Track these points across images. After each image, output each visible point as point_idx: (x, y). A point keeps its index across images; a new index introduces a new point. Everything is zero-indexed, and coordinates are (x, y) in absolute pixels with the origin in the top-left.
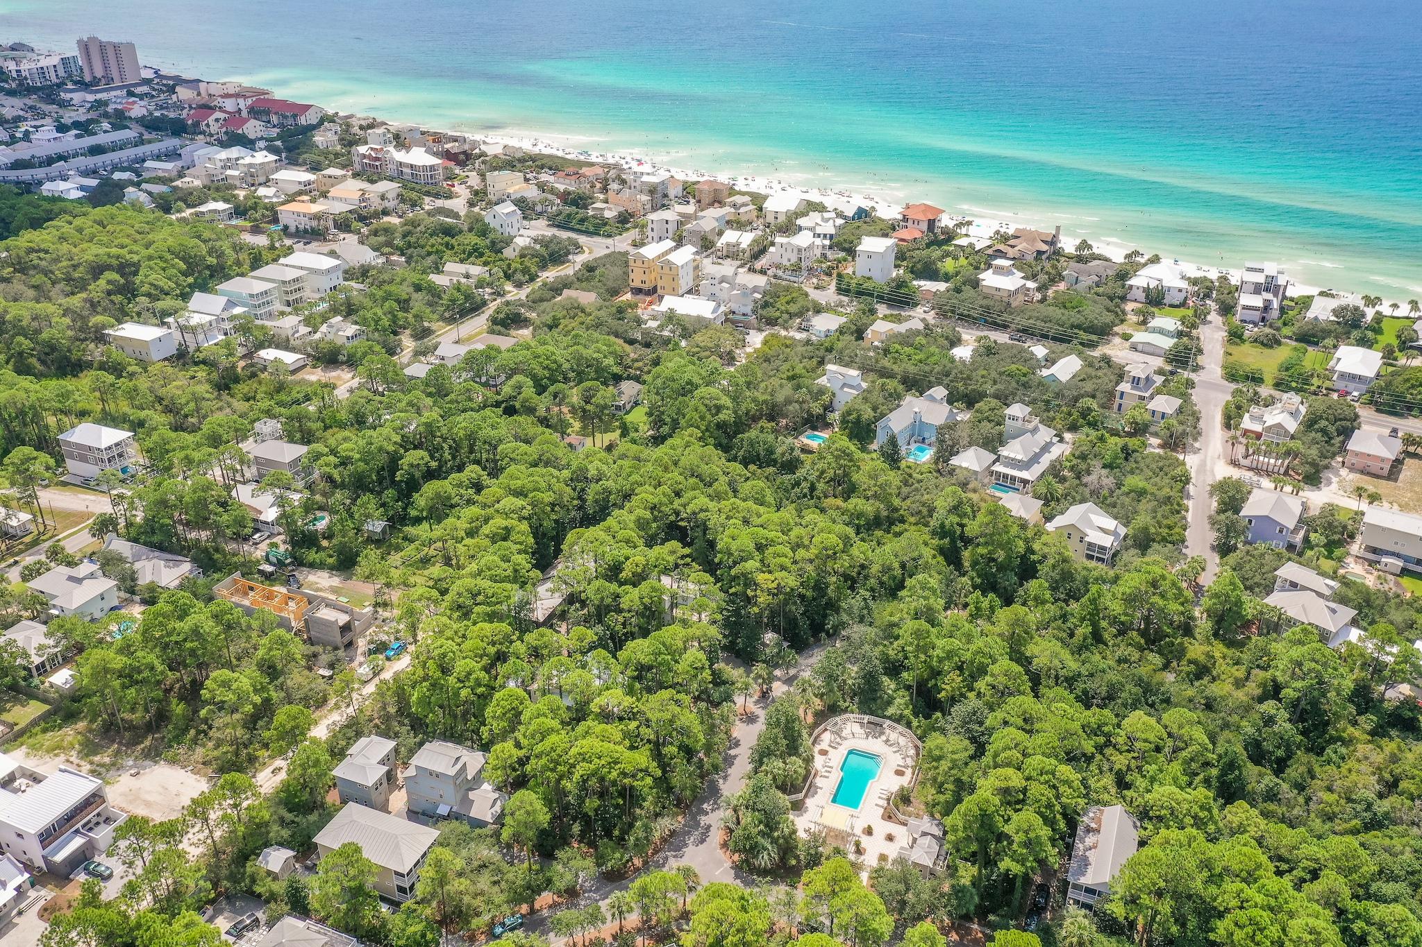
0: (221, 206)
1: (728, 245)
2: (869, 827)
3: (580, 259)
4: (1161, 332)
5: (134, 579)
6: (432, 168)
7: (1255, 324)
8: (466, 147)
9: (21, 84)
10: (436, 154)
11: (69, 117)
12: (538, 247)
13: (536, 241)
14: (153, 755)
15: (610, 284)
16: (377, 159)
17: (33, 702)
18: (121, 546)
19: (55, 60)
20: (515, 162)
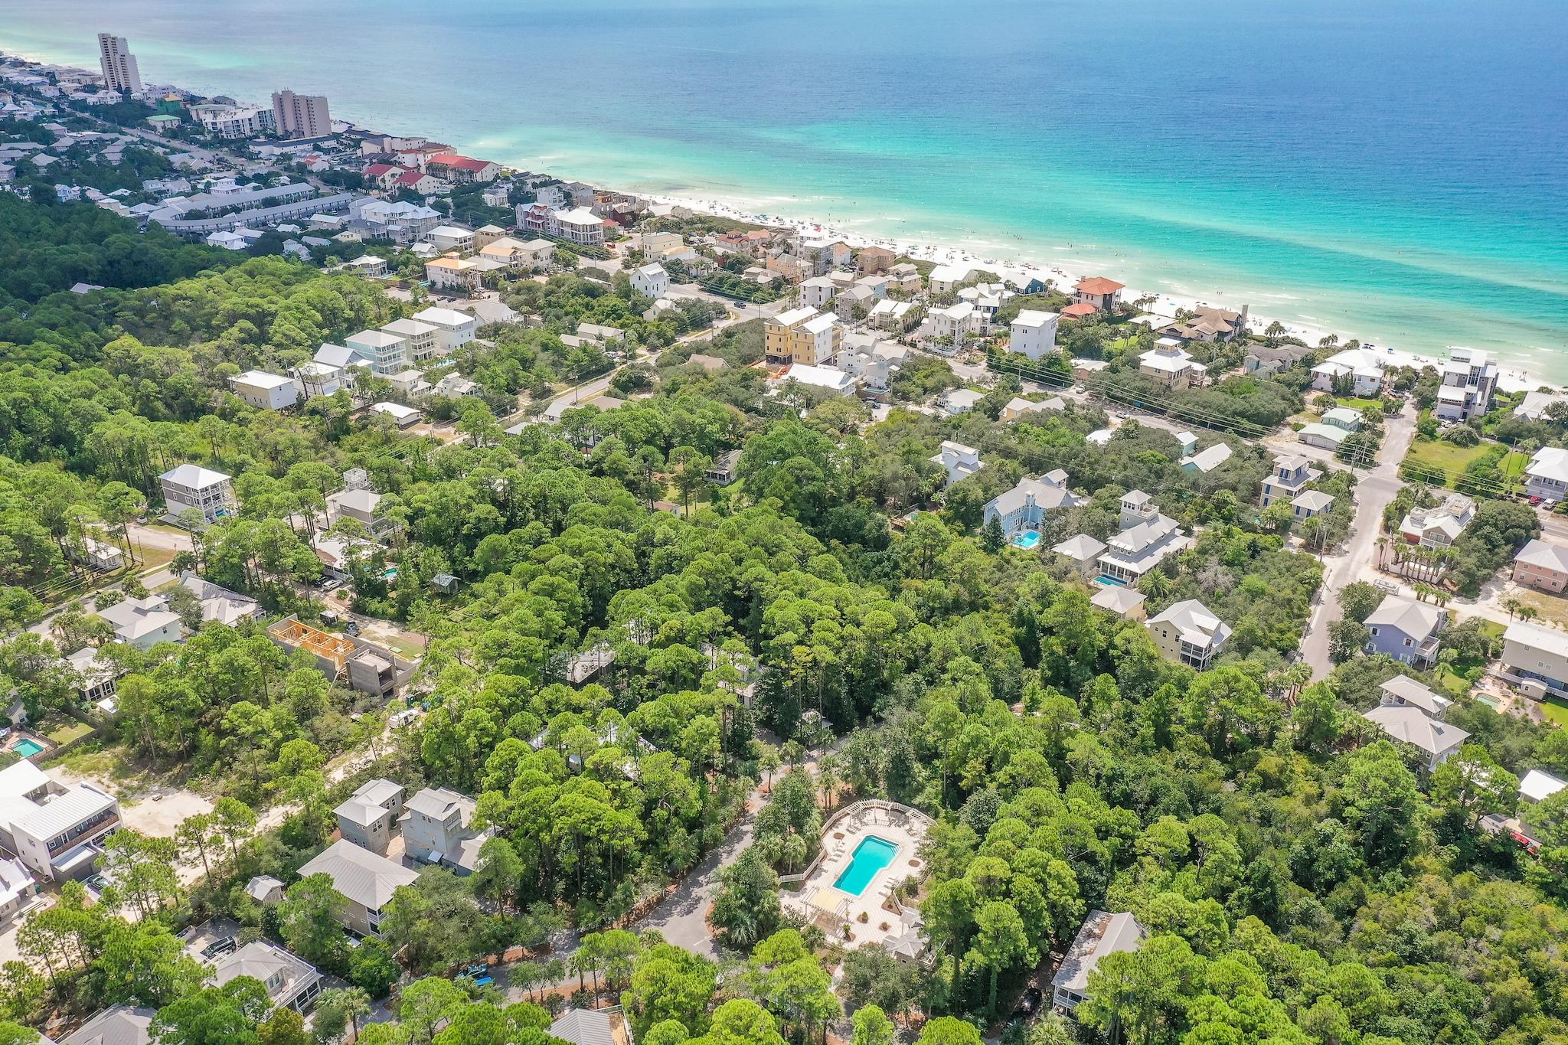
0: (374, 260)
1: (881, 315)
2: (865, 914)
3: (721, 325)
4: (1337, 423)
5: (199, 616)
6: (593, 227)
7: (1454, 420)
8: (635, 207)
9: (216, 137)
10: (602, 215)
11: (251, 170)
12: (679, 310)
13: (678, 304)
14: (178, 783)
15: (746, 351)
16: (540, 217)
17: (81, 725)
18: (195, 584)
19: (251, 114)
20: (683, 225)
